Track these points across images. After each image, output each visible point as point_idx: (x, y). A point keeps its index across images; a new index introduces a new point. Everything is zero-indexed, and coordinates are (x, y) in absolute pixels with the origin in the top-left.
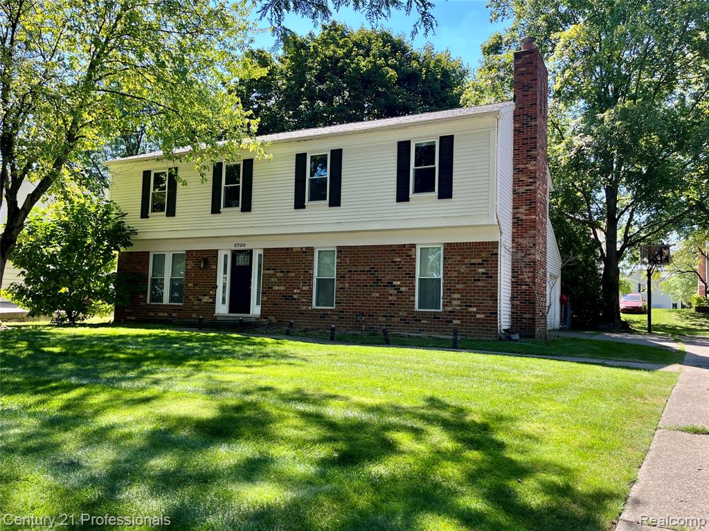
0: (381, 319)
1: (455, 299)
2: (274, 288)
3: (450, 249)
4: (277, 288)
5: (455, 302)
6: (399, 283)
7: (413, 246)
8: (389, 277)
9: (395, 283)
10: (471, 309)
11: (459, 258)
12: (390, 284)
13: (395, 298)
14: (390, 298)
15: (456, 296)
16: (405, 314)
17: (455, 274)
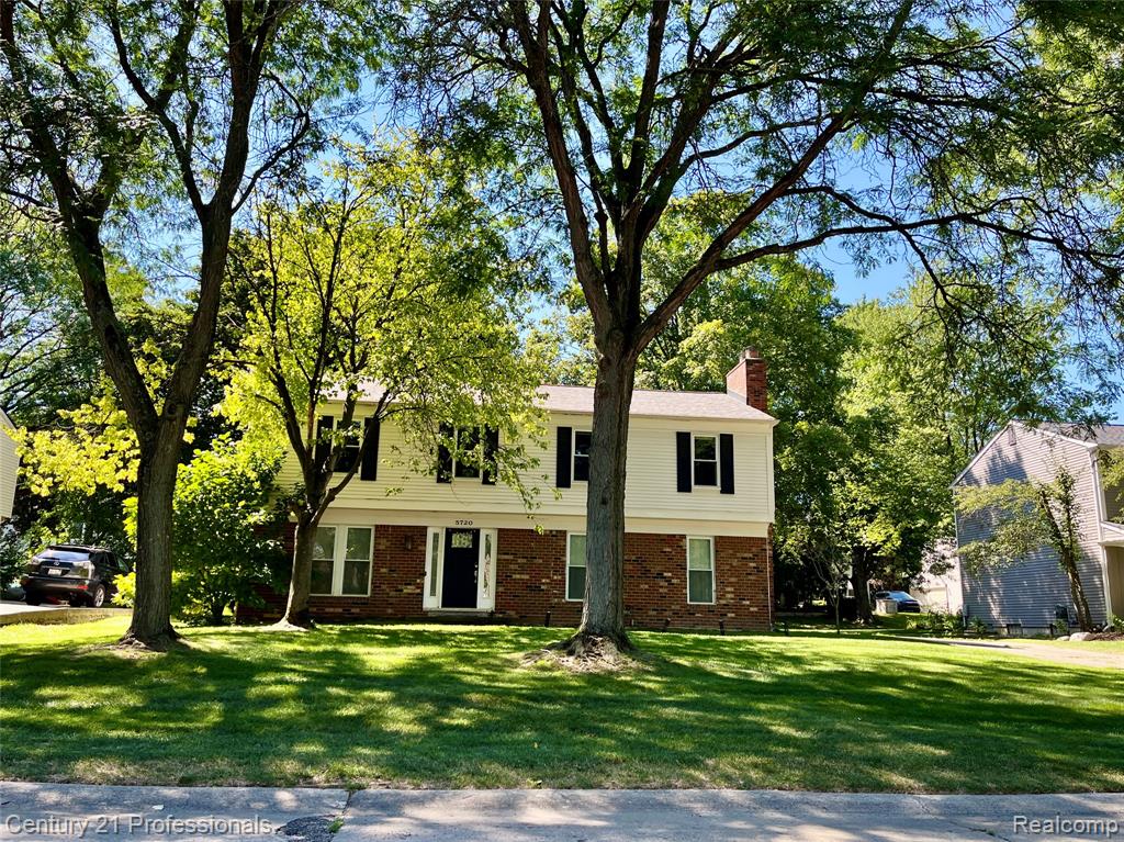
0: (651, 613)
1: (729, 592)
2: (514, 576)
3: (721, 542)
4: (518, 576)
5: (729, 596)
6: (670, 574)
7: (684, 537)
8: (659, 568)
9: (665, 574)
10: (744, 602)
11: (731, 552)
12: (660, 575)
13: (666, 590)
14: (661, 590)
15: (729, 589)
16: (678, 607)
17: (728, 567)
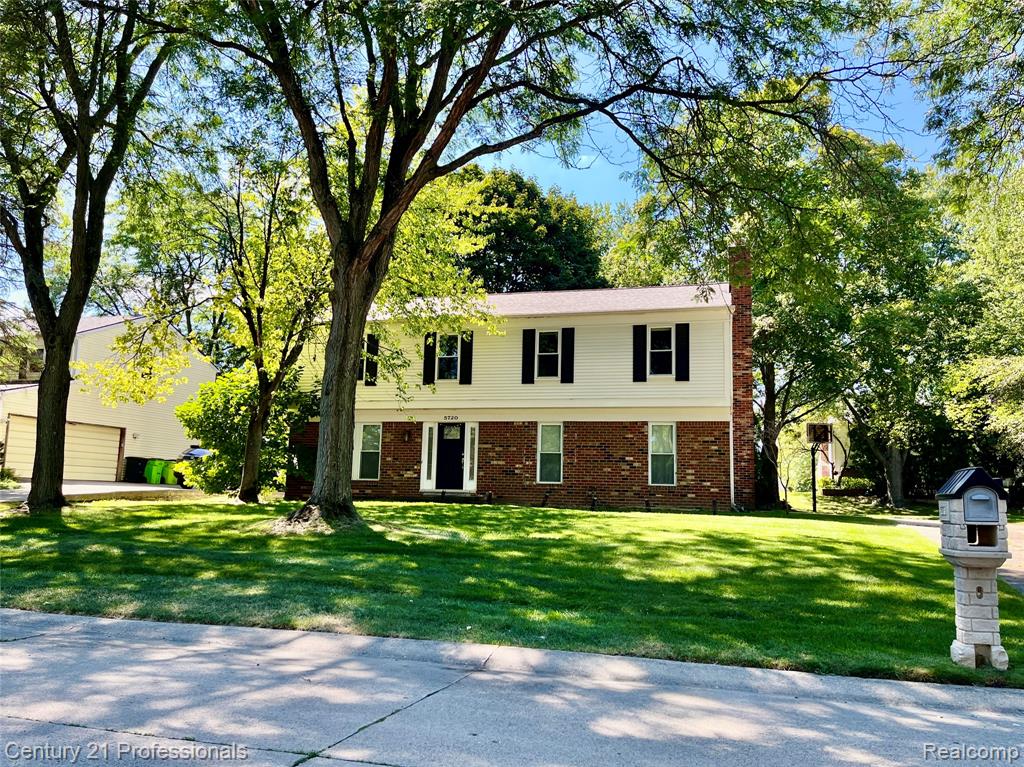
0: (613, 493)
1: (689, 474)
2: (492, 463)
3: (683, 427)
4: (495, 462)
5: (689, 477)
6: (632, 459)
7: (646, 423)
8: (621, 453)
9: (627, 458)
10: (705, 484)
11: (692, 436)
12: (623, 460)
13: (628, 473)
14: (623, 473)
15: (690, 471)
16: (639, 488)
17: (689, 451)
